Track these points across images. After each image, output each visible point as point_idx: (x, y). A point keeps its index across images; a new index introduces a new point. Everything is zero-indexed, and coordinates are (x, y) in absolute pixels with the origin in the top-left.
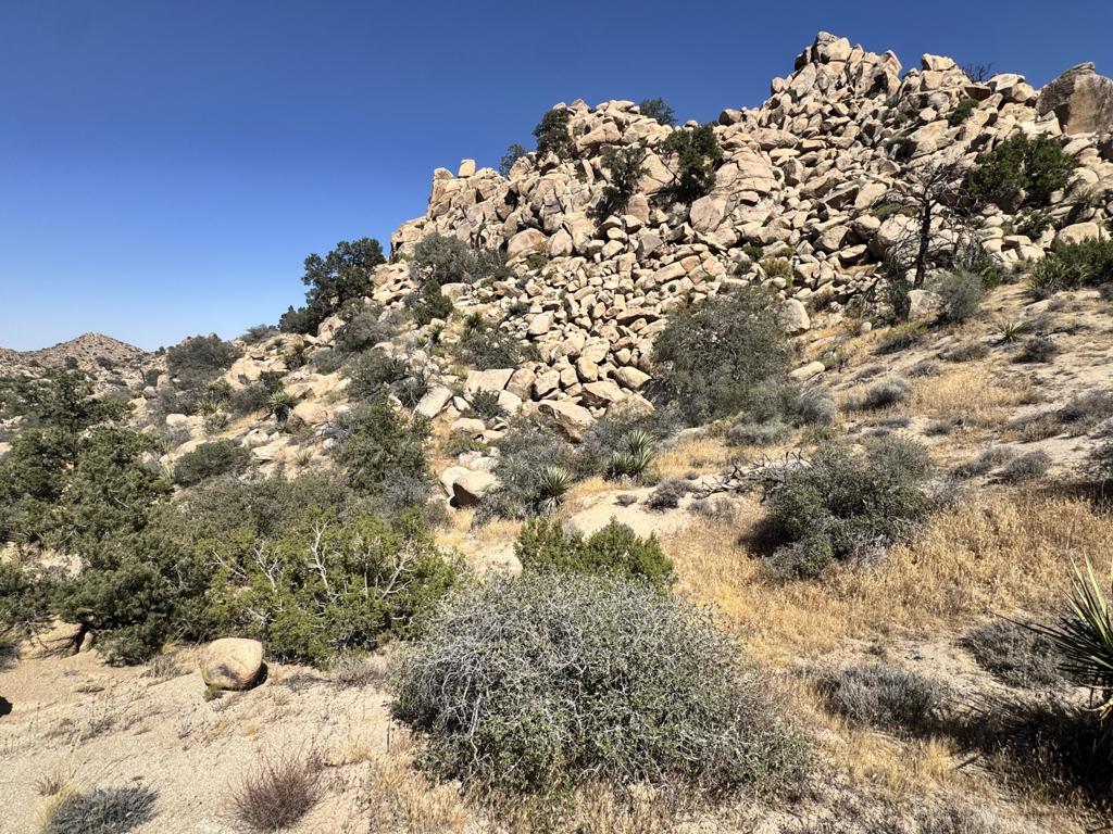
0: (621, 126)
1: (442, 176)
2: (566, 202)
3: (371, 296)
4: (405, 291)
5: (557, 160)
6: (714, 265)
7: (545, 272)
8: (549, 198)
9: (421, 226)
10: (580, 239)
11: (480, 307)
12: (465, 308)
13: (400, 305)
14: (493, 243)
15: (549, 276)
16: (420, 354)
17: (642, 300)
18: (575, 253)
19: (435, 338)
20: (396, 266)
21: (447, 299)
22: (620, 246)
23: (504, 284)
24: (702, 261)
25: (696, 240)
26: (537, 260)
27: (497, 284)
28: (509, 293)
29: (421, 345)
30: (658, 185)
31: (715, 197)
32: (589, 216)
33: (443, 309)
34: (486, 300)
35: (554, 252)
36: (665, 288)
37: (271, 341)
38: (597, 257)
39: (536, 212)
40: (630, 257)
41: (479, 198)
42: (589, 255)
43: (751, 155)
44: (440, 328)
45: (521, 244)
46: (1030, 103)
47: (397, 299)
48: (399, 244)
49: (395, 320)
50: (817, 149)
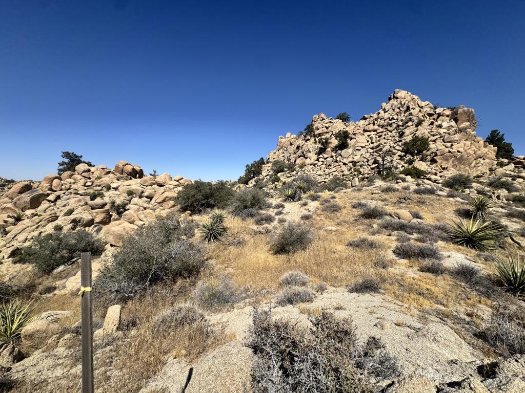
0: (327, 128)
1: (281, 138)
2: (311, 150)
3: (261, 174)
4: (270, 173)
5: (310, 138)
6: (344, 168)
7: (303, 170)
8: (306, 149)
9: (275, 153)
10: (313, 161)
11: (287, 179)
12: (283, 179)
13: (268, 177)
14: (292, 160)
15: (304, 171)
16: (272, 191)
17: (324, 177)
18: (311, 165)
19: (276, 187)
20: (268, 165)
21: (279, 177)
22: (322, 163)
23: (293, 173)
24: (341, 167)
25: (340, 162)
26: (301, 167)
27: (291, 173)
28: (293, 175)
29: (272, 188)
30: (335, 145)
31: (349, 148)
32: (316, 154)
33: (278, 180)
34: (288, 177)
35: (306, 164)
36: (331, 174)
37: (237, 186)
38: (316, 166)
39: (303, 153)
40: (324, 166)
41: (291, 144)
42: (314, 165)
43: (360, 136)
44: (277, 185)
45: (299, 161)
46: (448, 116)
47: (268, 175)
48: (269, 158)
49: (267, 182)
50: (382, 132)
